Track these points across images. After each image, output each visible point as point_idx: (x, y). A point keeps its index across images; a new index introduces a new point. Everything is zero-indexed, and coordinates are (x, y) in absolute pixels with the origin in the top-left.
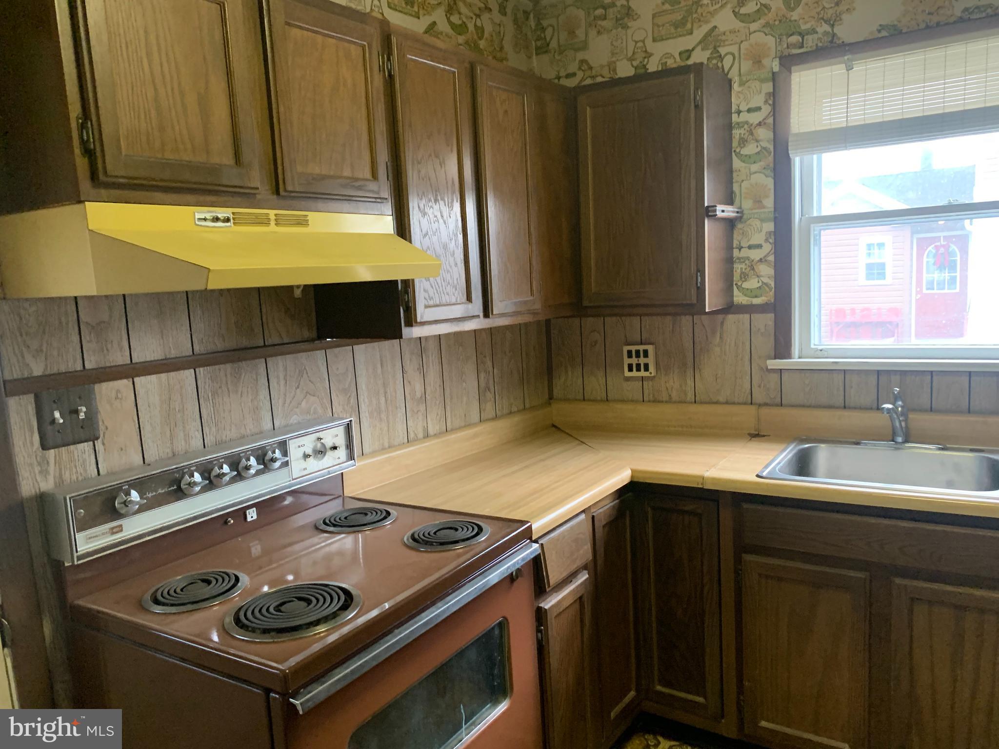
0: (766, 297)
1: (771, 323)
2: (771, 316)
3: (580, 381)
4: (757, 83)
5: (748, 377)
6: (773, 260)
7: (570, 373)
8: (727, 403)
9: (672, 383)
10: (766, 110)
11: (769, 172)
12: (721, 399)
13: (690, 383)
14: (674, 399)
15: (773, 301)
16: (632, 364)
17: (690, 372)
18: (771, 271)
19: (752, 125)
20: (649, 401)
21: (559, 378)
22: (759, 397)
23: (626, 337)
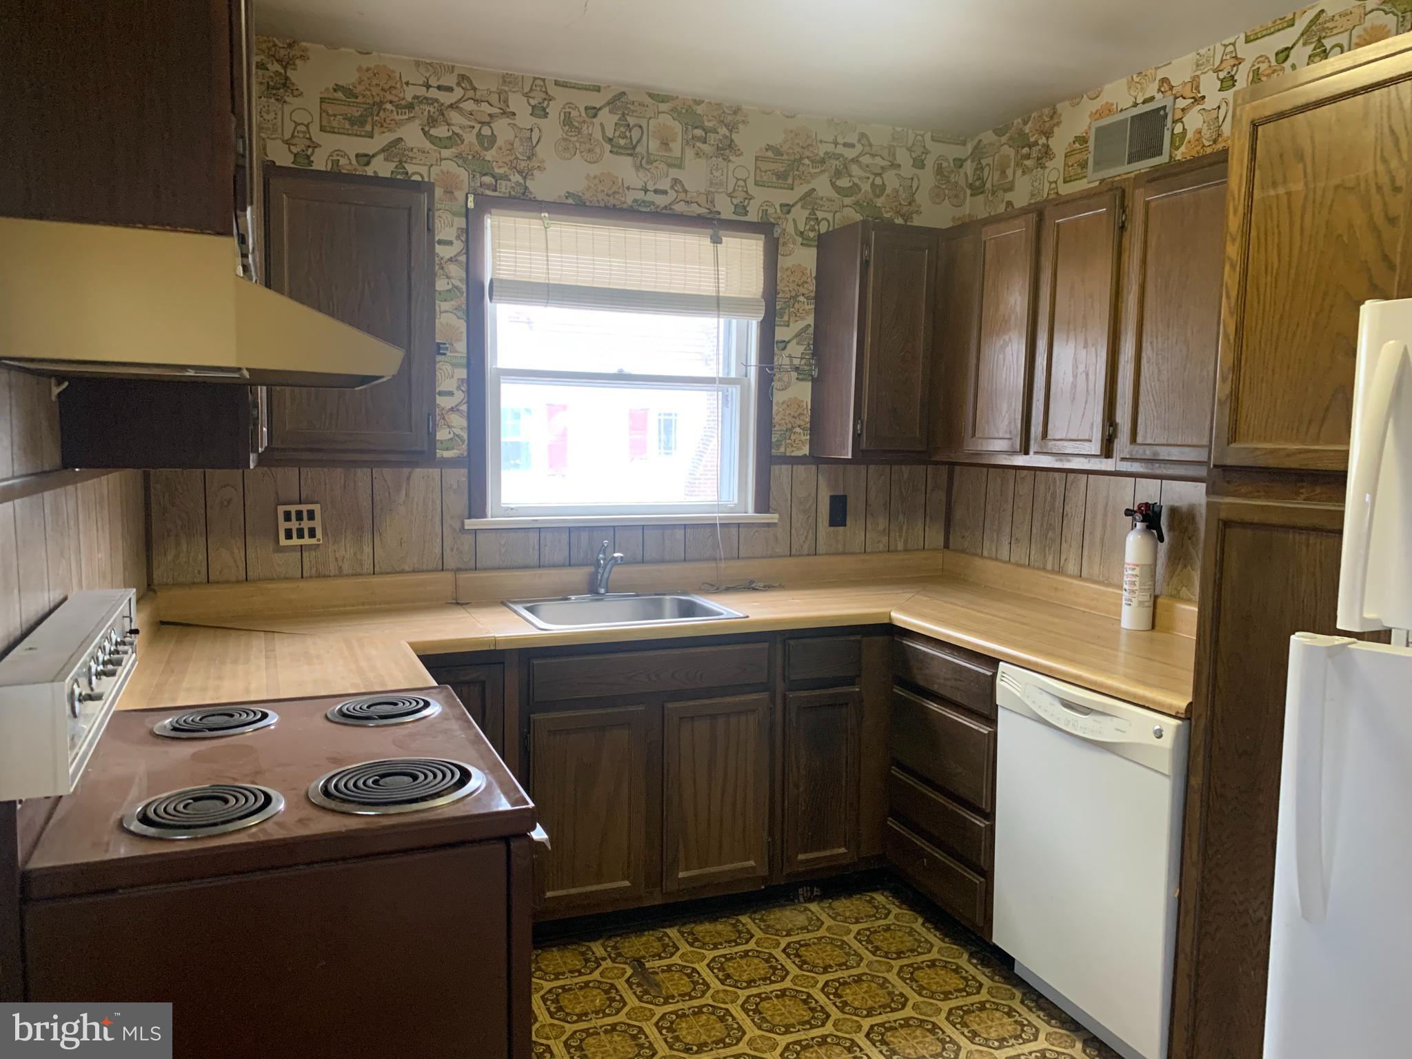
0: (459, 450)
1: (464, 479)
2: (464, 471)
3: (201, 557)
4: (449, 216)
5: (439, 540)
6: (466, 410)
7: (184, 547)
8: (414, 571)
9: (345, 551)
10: (458, 246)
11: (460, 314)
12: (407, 568)
13: (367, 550)
14: (345, 572)
15: (465, 454)
16: (291, 530)
17: (367, 537)
18: (464, 423)
19: (442, 258)
20: (311, 577)
21: (165, 555)
22: (450, 562)
23: (277, 494)
